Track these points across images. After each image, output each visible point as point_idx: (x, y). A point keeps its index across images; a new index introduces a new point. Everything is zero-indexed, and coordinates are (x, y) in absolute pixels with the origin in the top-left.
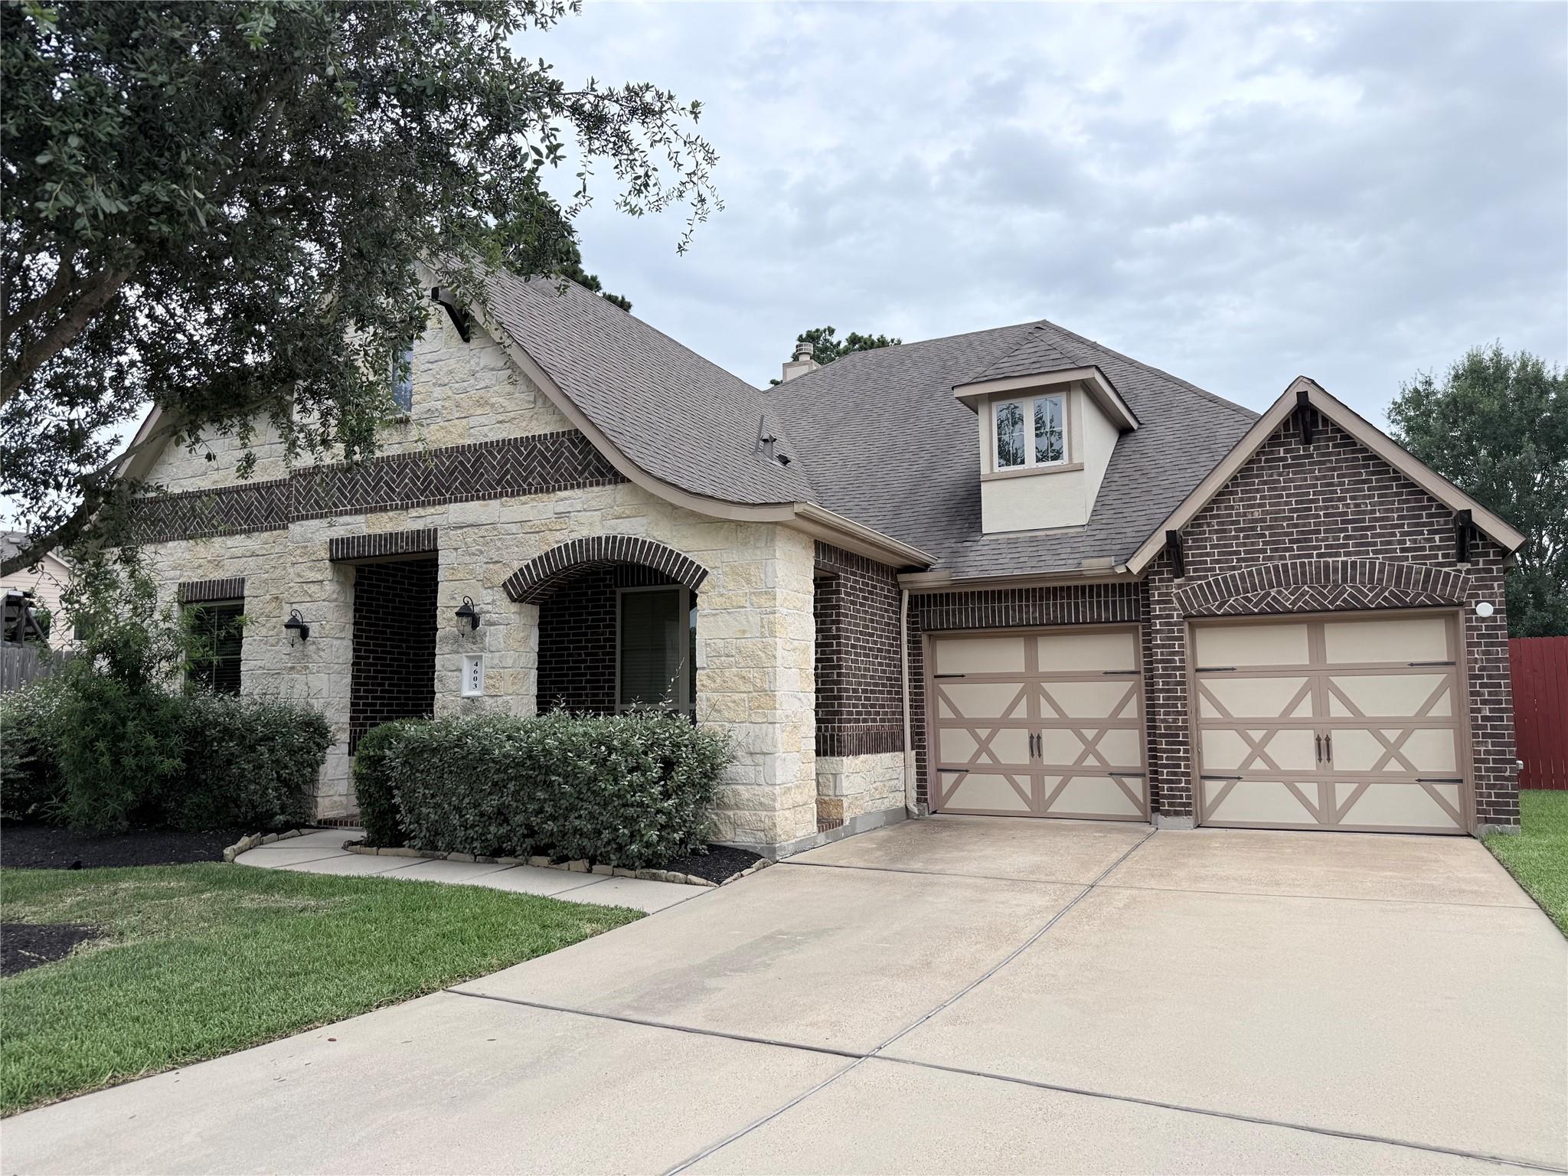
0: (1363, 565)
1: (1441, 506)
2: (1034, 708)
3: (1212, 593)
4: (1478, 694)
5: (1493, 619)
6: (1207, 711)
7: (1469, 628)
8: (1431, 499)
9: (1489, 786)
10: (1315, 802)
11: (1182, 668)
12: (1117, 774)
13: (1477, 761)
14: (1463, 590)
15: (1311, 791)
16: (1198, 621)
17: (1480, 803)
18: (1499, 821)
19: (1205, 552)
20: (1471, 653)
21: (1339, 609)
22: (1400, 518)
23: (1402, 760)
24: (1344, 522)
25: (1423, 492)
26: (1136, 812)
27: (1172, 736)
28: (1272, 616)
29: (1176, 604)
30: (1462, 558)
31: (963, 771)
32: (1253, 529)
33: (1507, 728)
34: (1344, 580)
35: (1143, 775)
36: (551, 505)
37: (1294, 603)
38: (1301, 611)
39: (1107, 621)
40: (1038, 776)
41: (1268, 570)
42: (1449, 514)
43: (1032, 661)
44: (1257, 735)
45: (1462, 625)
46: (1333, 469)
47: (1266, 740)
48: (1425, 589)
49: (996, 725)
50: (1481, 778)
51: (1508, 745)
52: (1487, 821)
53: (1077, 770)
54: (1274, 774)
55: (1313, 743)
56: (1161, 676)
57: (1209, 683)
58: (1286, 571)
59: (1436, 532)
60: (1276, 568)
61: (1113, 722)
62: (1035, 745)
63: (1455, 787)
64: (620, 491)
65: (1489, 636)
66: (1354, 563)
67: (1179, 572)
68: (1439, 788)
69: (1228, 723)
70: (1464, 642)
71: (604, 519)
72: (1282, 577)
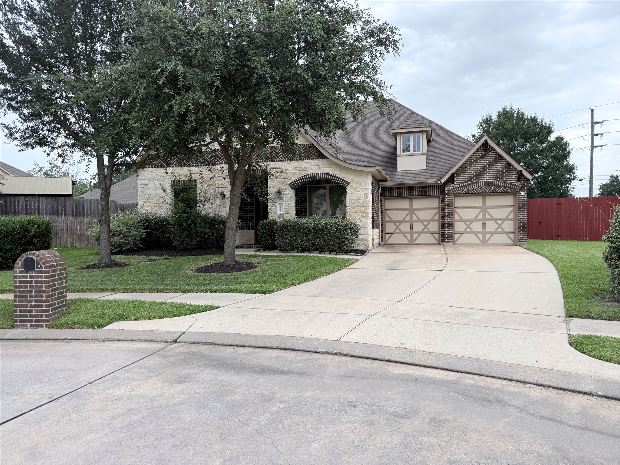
0: (496, 182)
1: (515, 169)
2: (411, 217)
3: (460, 188)
4: (520, 213)
5: (524, 195)
6: (457, 217)
7: (519, 198)
8: (513, 167)
9: (521, 234)
10: (481, 238)
11: (452, 207)
12: (432, 233)
13: (518, 228)
14: (518, 188)
15: (480, 236)
16: (456, 195)
17: (519, 238)
18: (522, 241)
19: (459, 178)
20: (519, 203)
21: (490, 193)
22: (506, 171)
23: (502, 228)
24: (493, 171)
25: (511, 165)
26: (436, 242)
27: (449, 224)
28: (474, 194)
29: (451, 191)
30: (519, 181)
31: (392, 234)
32: (471, 172)
33: (525, 220)
34: (492, 186)
35: (439, 233)
36: (303, 164)
37: (480, 191)
38: (481, 193)
39: (433, 195)
40: (412, 234)
41: (474, 183)
42: (517, 170)
43: (411, 205)
44: (468, 223)
45: (518, 197)
46: (491, 158)
47: (470, 224)
48: (510, 188)
49: (401, 222)
50: (519, 232)
51: (526, 224)
52: (520, 241)
53: (422, 233)
54: (472, 232)
55: (481, 224)
56: (447, 209)
57: (457, 210)
58: (478, 183)
59: (513, 175)
60: (476, 182)
61: (432, 220)
62: (411, 227)
63: (513, 234)
64: (324, 161)
65: (523, 199)
66: (494, 182)
67: (453, 183)
68: (509, 234)
69: (461, 220)
70: (517, 200)
71: (319, 168)
72: (477, 184)
